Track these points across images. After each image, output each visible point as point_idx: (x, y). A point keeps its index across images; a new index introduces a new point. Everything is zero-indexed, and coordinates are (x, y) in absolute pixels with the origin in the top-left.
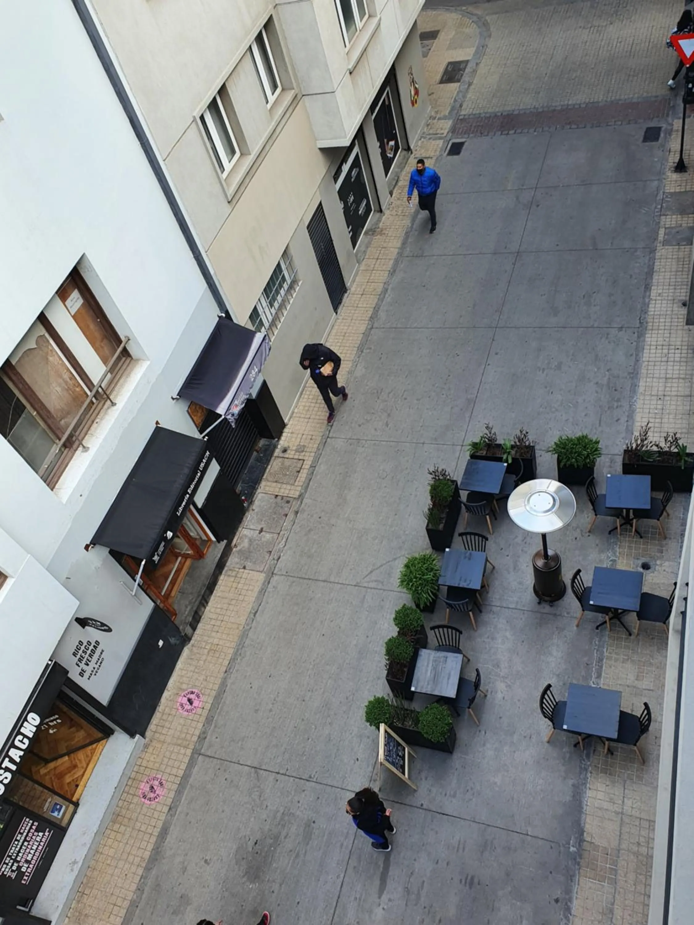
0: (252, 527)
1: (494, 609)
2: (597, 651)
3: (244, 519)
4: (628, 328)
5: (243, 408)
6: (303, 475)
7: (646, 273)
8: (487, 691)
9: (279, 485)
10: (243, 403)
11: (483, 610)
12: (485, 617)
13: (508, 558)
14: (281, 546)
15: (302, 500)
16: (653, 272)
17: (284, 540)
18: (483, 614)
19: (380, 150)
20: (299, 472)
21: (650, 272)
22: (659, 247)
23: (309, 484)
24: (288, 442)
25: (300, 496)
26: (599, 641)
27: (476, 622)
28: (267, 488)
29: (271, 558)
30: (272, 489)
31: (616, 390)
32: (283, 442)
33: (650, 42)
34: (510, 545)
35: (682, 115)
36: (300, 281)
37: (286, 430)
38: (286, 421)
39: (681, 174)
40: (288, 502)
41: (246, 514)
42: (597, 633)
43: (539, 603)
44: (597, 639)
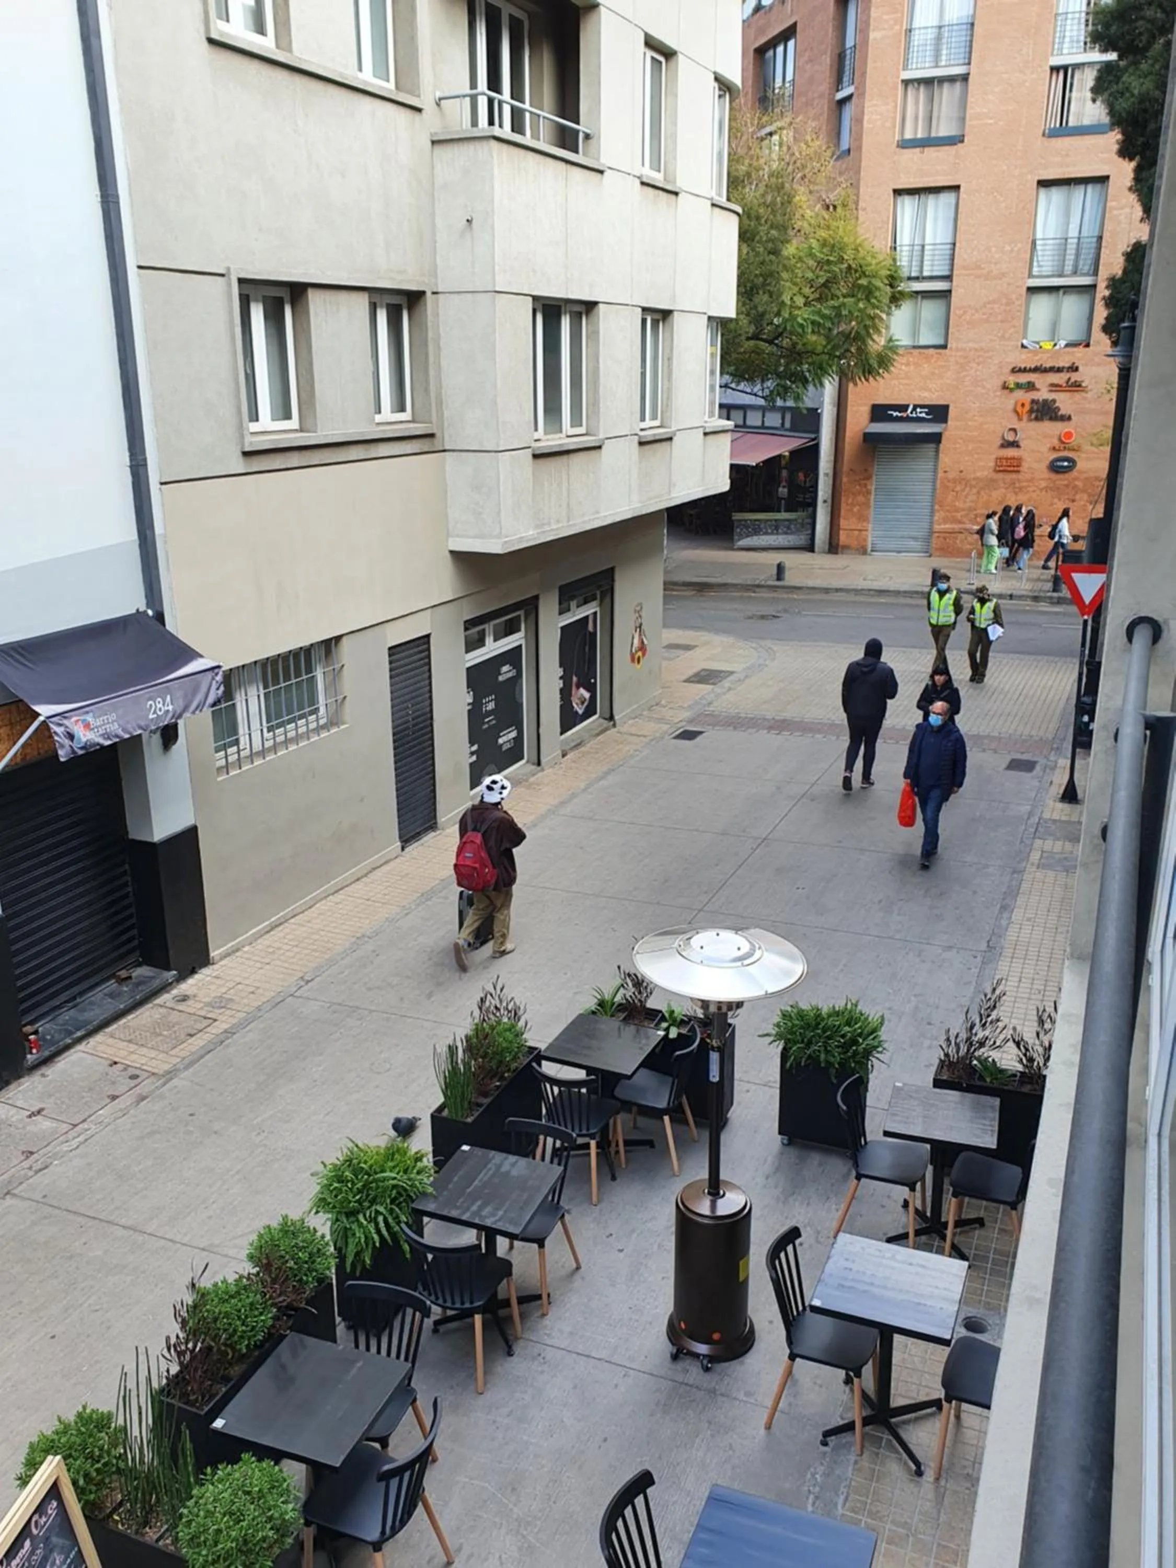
0: (19, 1104)
1: (549, 1353)
2: (817, 1498)
3: (12, 1087)
4: (962, 949)
5: (103, 748)
6: (198, 1042)
7: (1005, 893)
8: (459, 1550)
9: (133, 1047)
10: (107, 736)
11: (518, 1348)
12: (516, 1365)
13: (622, 1255)
14: (65, 1147)
15: (171, 1079)
16: (1018, 893)
17: (81, 1139)
18: (514, 1359)
19: (560, 684)
20: (191, 1035)
21: (1013, 893)
22: (1030, 869)
23: (202, 1057)
24: (199, 989)
25: (169, 1072)
26: (826, 1475)
27: (485, 1373)
28: (101, 1048)
29: (26, 1164)
30: (110, 1051)
31: (929, 1024)
32: (189, 986)
33: (1020, 694)
34: (633, 1231)
35: (1069, 755)
36: (343, 723)
37: (205, 971)
38: (214, 954)
39: (1071, 805)
40: (134, 1077)
41: (22, 1080)
42: (825, 1453)
43: (675, 1357)
44: (821, 1469)
